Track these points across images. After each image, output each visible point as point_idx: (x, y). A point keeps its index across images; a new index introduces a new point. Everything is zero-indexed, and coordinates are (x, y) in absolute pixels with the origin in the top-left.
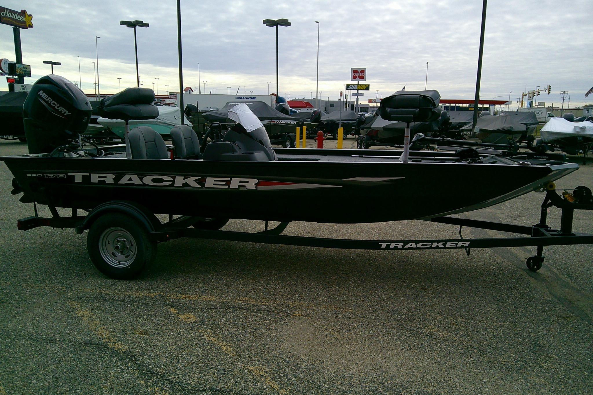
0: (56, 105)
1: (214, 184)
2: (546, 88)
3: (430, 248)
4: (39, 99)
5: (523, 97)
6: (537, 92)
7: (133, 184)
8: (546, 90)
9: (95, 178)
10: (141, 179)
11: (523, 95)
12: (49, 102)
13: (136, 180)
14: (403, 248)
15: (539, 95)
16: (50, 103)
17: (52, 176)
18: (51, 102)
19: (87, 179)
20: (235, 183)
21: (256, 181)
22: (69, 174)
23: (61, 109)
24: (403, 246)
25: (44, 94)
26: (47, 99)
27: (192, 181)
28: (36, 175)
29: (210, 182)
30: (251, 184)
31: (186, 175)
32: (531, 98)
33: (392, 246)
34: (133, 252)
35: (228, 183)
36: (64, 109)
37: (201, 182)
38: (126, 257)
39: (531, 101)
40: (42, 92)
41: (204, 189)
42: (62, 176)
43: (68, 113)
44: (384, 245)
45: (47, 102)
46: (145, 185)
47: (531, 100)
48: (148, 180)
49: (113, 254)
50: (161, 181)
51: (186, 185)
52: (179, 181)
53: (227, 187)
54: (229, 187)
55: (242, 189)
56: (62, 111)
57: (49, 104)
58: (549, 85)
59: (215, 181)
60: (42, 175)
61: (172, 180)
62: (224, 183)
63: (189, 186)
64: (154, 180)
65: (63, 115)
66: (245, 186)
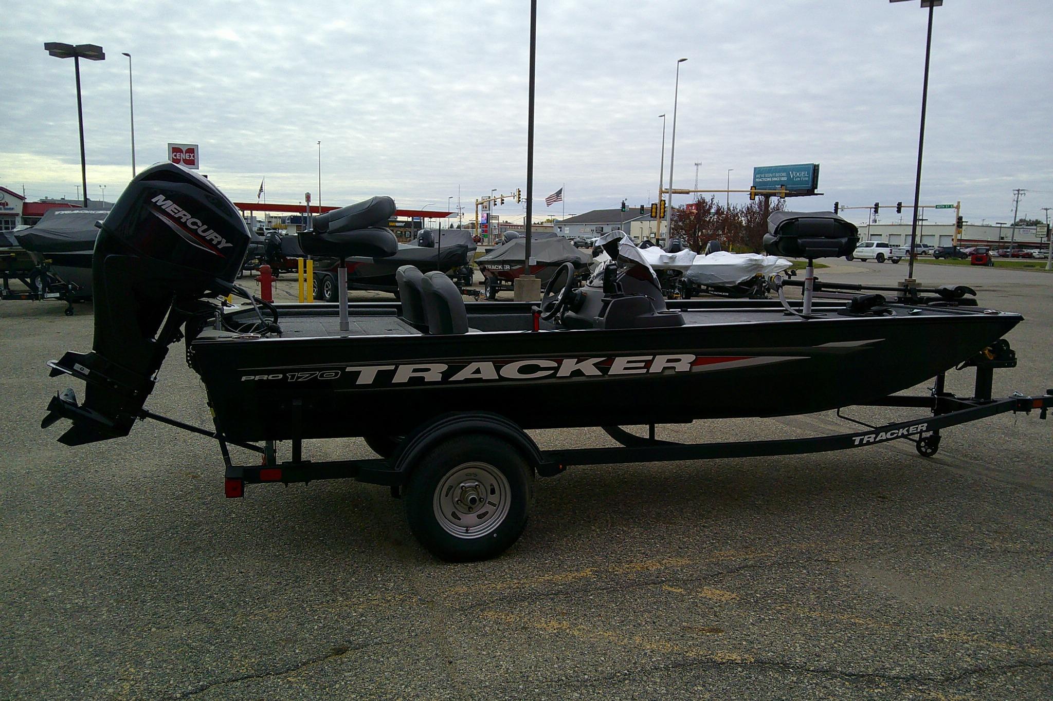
0: (199, 227)
1: (625, 369)
2: (514, 194)
3: (897, 437)
4: (155, 214)
5: (477, 207)
6: (500, 199)
7: (480, 380)
8: (514, 197)
9: (404, 373)
10: (498, 369)
11: (477, 203)
12: (183, 220)
13: (487, 371)
14: (875, 442)
15: (503, 203)
16: (186, 222)
17: (304, 376)
18: (187, 219)
19: (384, 378)
20: (659, 364)
21: (692, 357)
22: (348, 369)
23: (211, 235)
24: (875, 438)
25: (169, 202)
26: (176, 213)
27: (589, 368)
28: (265, 377)
29: (619, 366)
30: (684, 362)
31: (582, 356)
32: (486, 208)
33: (866, 439)
34: (494, 505)
35: (648, 364)
36: (217, 235)
37: (604, 367)
38: (479, 517)
39: (487, 214)
40: (161, 197)
41: (606, 378)
42: (330, 375)
43: (226, 243)
44: (857, 440)
45: (177, 220)
46: (502, 379)
47: (488, 212)
48: (511, 371)
49: (454, 515)
50: (537, 368)
51: (578, 373)
52: (568, 366)
53: (644, 371)
54: (648, 370)
55: (667, 372)
56: (213, 240)
57: (184, 225)
58: (519, 189)
59: (629, 362)
60: (281, 376)
61: (557, 365)
62: (643, 364)
63: (583, 375)
64: (522, 370)
65: (214, 247)
66: (674, 368)
